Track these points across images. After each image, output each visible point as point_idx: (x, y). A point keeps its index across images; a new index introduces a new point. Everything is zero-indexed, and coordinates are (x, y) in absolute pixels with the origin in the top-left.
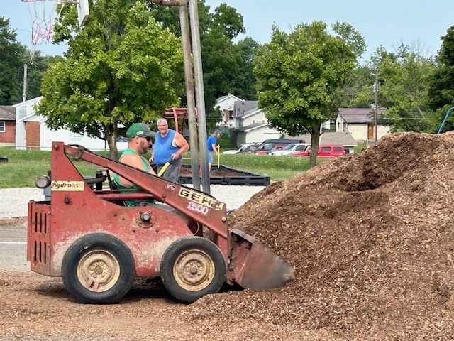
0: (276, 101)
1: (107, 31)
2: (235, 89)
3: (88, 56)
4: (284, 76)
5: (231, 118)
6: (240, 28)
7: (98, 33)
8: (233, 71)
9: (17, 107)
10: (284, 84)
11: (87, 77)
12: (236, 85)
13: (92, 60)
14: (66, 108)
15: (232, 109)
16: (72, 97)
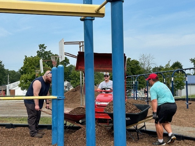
0: (75, 82)
1: (36, 68)
2: (68, 79)
3: (31, 73)
4: (76, 77)
5: (67, 88)
6: (69, 63)
7: (33, 68)
8: (67, 75)
9: (7, 86)
10: (76, 79)
11: (31, 78)
12: (68, 78)
13: (32, 74)
14: (26, 85)
15: (67, 85)
16: (28, 82)
